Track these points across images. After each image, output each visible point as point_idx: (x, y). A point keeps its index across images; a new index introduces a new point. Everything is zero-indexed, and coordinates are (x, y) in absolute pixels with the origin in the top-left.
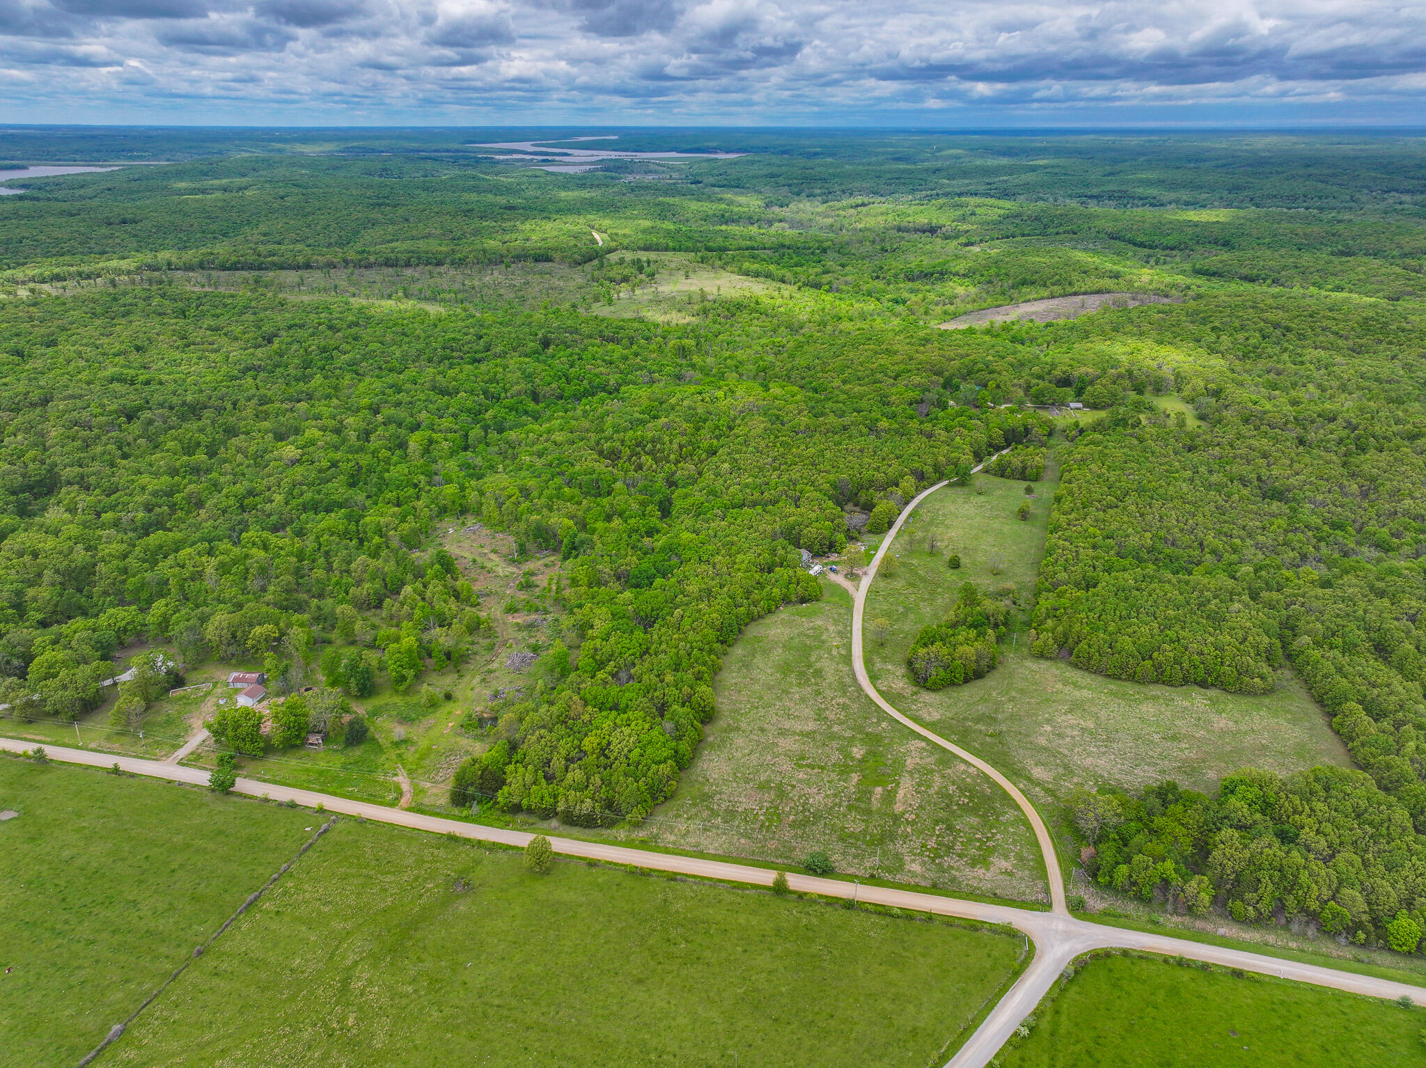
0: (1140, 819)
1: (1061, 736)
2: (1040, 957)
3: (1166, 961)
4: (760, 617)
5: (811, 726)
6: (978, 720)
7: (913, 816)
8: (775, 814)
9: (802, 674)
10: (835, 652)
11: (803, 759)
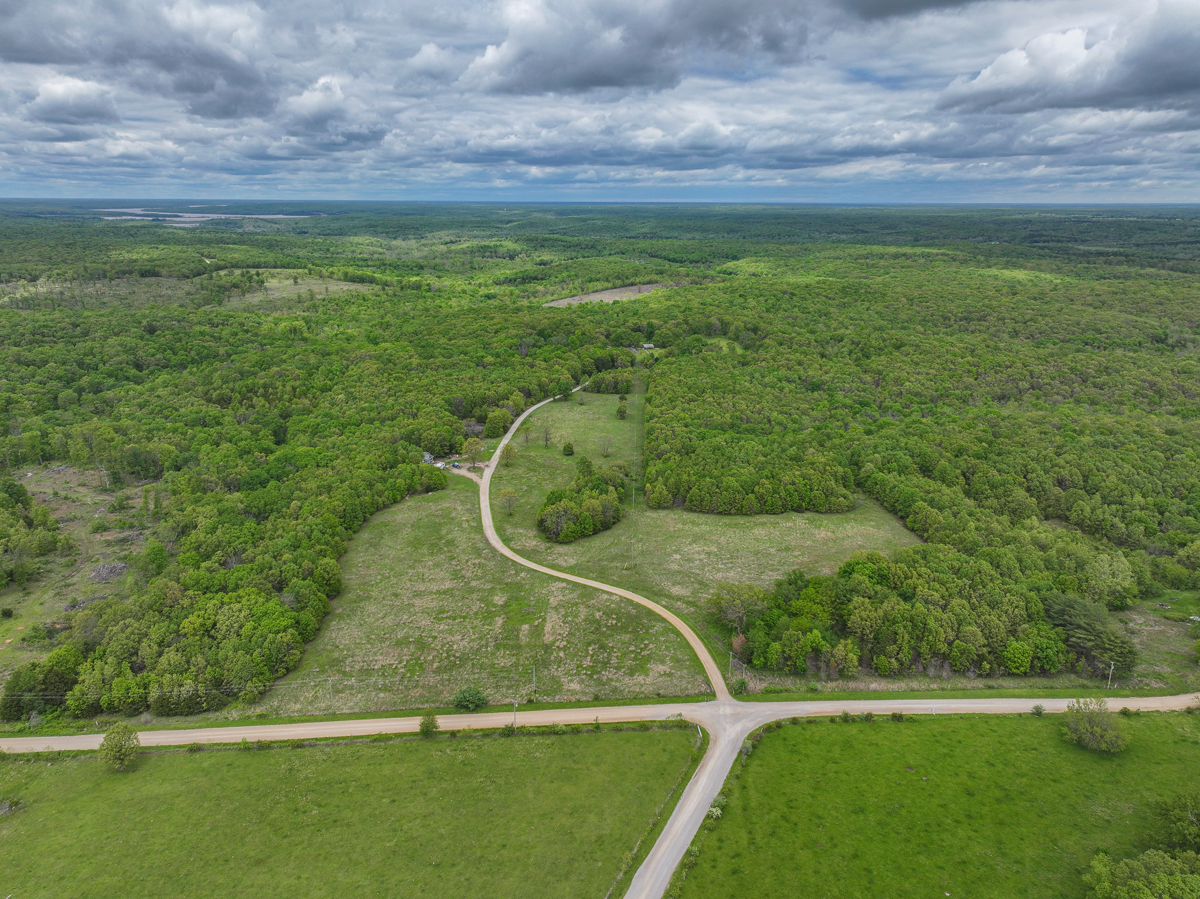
0: (779, 607)
1: (690, 560)
2: (715, 741)
3: (832, 720)
4: (386, 506)
5: (448, 585)
6: (613, 559)
7: (565, 643)
8: (416, 665)
9: (433, 546)
10: (465, 525)
11: (443, 612)
